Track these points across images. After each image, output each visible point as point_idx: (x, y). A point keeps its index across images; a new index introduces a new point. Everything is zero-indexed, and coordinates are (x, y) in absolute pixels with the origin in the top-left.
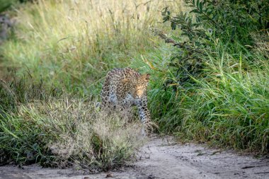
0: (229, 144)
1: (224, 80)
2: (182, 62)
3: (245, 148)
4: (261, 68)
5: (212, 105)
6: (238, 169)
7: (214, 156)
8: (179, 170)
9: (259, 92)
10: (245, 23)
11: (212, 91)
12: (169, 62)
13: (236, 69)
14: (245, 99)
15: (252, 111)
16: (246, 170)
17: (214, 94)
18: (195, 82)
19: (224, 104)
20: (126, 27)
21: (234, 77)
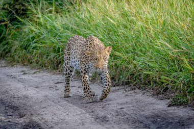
0: (45, 66)
1: (42, 20)
2: (12, 7)
3: (57, 69)
4: (69, 11)
5: (33, 38)
6: (52, 84)
7: (35, 75)
8: (9, 85)
9: (67, 29)
11: (33, 28)
12: (2, 7)
13: (50, 12)
14: (57, 34)
15: (62, 42)
16: (57, 85)
17: (35, 30)
18: (21, 22)
19: (42, 37)
21: (49, 17)
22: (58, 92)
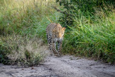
0: (84, 55)
1: (82, 28)
2: (64, 20)
3: (91, 57)
4: (98, 22)
5: (77, 38)
6: (88, 65)
7: (78, 60)
8: (63, 66)
9: (97, 33)
10: (91, 3)
11: (77, 32)
12: (59, 20)
13: (87, 23)
14: (91, 36)
15: (94, 41)
16: (91, 66)
17: (78, 33)
18: (69, 28)
19: (82, 38)
20: (40, 4)
21: (86, 26)
22: (91, 70)
